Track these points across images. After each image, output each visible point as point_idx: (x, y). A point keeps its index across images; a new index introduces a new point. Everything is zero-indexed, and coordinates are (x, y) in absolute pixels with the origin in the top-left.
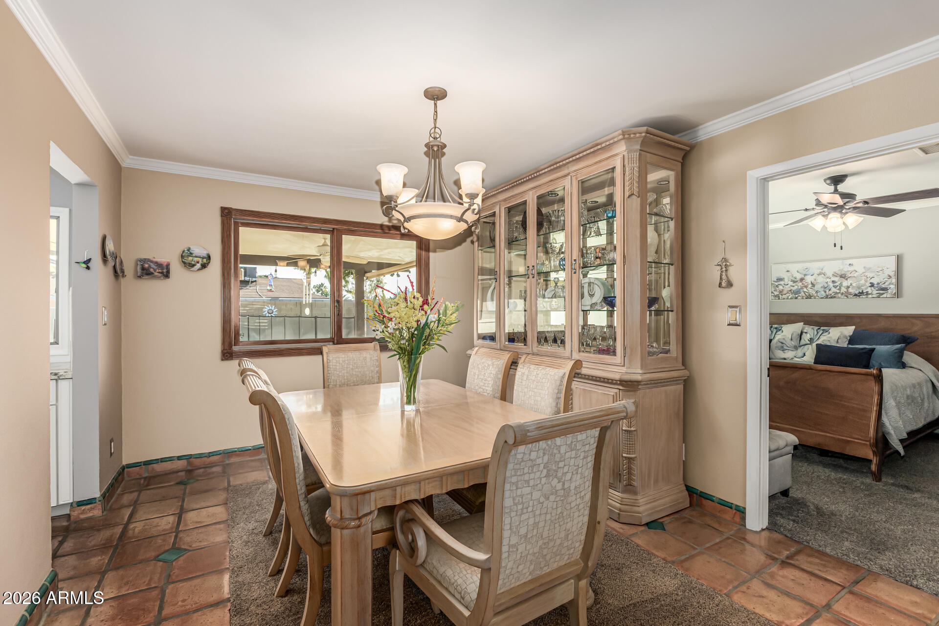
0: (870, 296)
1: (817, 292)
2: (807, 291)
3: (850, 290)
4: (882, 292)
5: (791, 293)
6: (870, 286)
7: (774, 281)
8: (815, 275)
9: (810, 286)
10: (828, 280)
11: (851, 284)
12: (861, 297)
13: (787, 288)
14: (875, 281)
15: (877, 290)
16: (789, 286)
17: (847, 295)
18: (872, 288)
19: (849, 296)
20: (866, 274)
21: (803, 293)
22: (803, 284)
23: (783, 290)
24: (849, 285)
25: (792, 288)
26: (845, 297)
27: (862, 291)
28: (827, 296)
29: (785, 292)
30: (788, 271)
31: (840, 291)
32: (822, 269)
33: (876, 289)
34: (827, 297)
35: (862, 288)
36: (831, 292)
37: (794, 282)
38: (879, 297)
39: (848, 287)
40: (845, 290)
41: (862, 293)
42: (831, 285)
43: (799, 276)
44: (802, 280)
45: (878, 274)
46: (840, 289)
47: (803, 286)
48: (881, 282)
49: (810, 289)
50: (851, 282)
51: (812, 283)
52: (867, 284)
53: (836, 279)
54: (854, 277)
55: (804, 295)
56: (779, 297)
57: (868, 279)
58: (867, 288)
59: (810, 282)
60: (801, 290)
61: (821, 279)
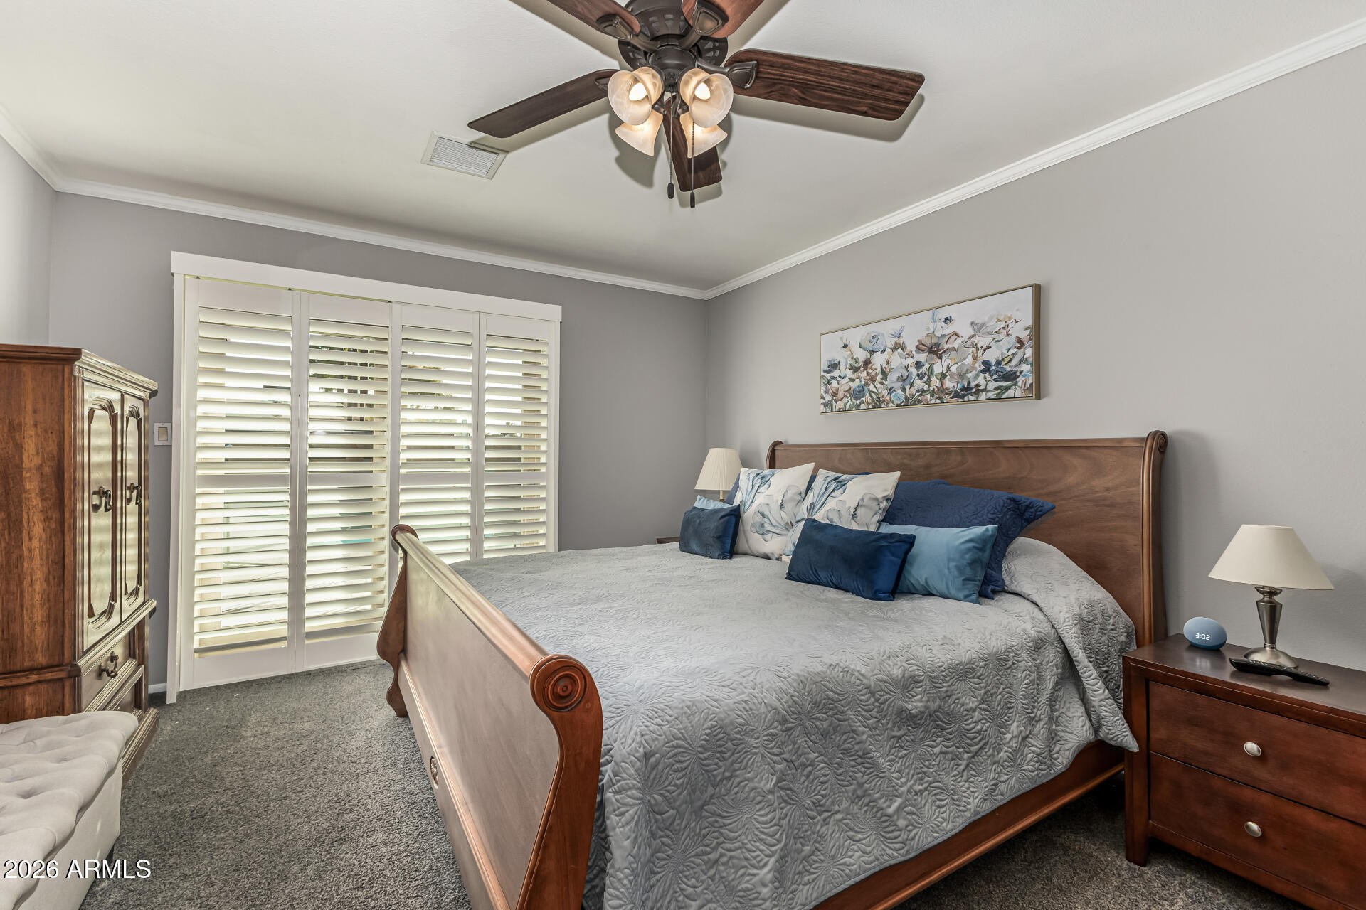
0: (983, 396)
1: (891, 390)
2: (875, 390)
3: (948, 384)
4: (1005, 384)
5: (850, 394)
6: (983, 371)
7: (825, 371)
8: (888, 350)
9: (879, 377)
10: (910, 361)
11: (949, 368)
12: (966, 399)
13: (844, 386)
14: (991, 356)
15: (996, 380)
16: (846, 380)
17: (941, 393)
18: (987, 375)
19: (947, 398)
20: (976, 340)
21: (868, 395)
22: (868, 374)
23: (837, 389)
24: (945, 371)
25: (851, 384)
26: (938, 401)
27: (969, 384)
28: (907, 399)
29: (841, 394)
30: (845, 346)
31: (929, 386)
32: (899, 337)
33: (995, 377)
34: (907, 403)
35: (968, 375)
36: (913, 391)
37: (855, 370)
38: (999, 398)
39: (943, 376)
40: (938, 383)
41: (969, 388)
42: (914, 371)
43: (862, 356)
44: (867, 363)
45: (997, 337)
46: (928, 383)
47: (868, 378)
48: (1003, 359)
49: (879, 385)
50: (948, 361)
51: (883, 372)
52: (977, 365)
53: (922, 357)
54: (954, 349)
55: (869, 400)
56: (832, 406)
57: (980, 353)
58: (976, 376)
59: (879, 369)
60: (866, 389)
61: (897, 360)
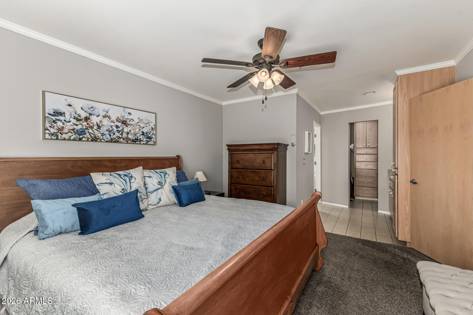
0: (142, 143)
1: (102, 135)
2: (93, 133)
3: (130, 136)
4: (148, 140)
5: (74, 132)
6: (142, 135)
7: (49, 114)
8: (101, 116)
9: (95, 127)
10: (113, 124)
11: (130, 131)
12: (136, 143)
13: (68, 126)
14: (145, 130)
15: (146, 138)
16: (71, 123)
17: (127, 140)
18: (143, 136)
19: (130, 142)
20: (140, 124)
21: (88, 134)
22: (88, 124)
23: (63, 128)
24: (129, 131)
25: (75, 127)
26: (126, 142)
27: (137, 138)
28: (112, 139)
29: (66, 131)
30: (70, 105)
31: (122, 136)
32: (107, 112)
33: (146, 137)
34: (112, 141)
35: (137, 135)
36: (115, 136)
37: (78, 120)
38: (146, 144)
39: (128, 133)
40: (126, 136)
41: (137, 139)
42: (115, 129)
43: (83, 115)
44: (87, 119)
45: (147, 125)
46: (122, 134)
47: (88, 126)
48: (148, 132)
49: (95, 131)
50: (130, 129)
51: (98, 125)
52: (140, 132)
53: (119, 124)
54: (132, 125)
55: (89, 136)
56: (57, 136)
57: (141, 128)
58: (140, 136)
59: (95, 124)
60: (87, 131)
61: (106, 122)
